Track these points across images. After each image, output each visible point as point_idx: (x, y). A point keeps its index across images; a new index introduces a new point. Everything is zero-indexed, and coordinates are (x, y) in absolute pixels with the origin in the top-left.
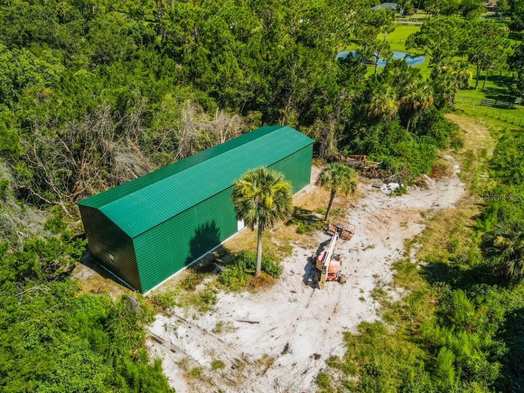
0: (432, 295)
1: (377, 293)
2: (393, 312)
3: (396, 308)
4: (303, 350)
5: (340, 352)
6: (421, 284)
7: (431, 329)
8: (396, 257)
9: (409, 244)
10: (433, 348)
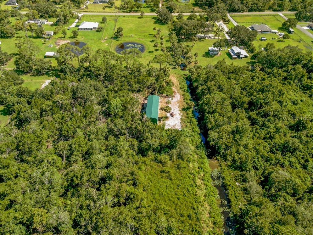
0: (185, 112)
1: (180, 115)
2: (182, 116)
3: (182, 115)
4: (177, 123)
5: (181, 121)
6: (183, 112)
7: (187, 116)
8: (178, 110)
9: (179, 107)
10: (188, 117)
